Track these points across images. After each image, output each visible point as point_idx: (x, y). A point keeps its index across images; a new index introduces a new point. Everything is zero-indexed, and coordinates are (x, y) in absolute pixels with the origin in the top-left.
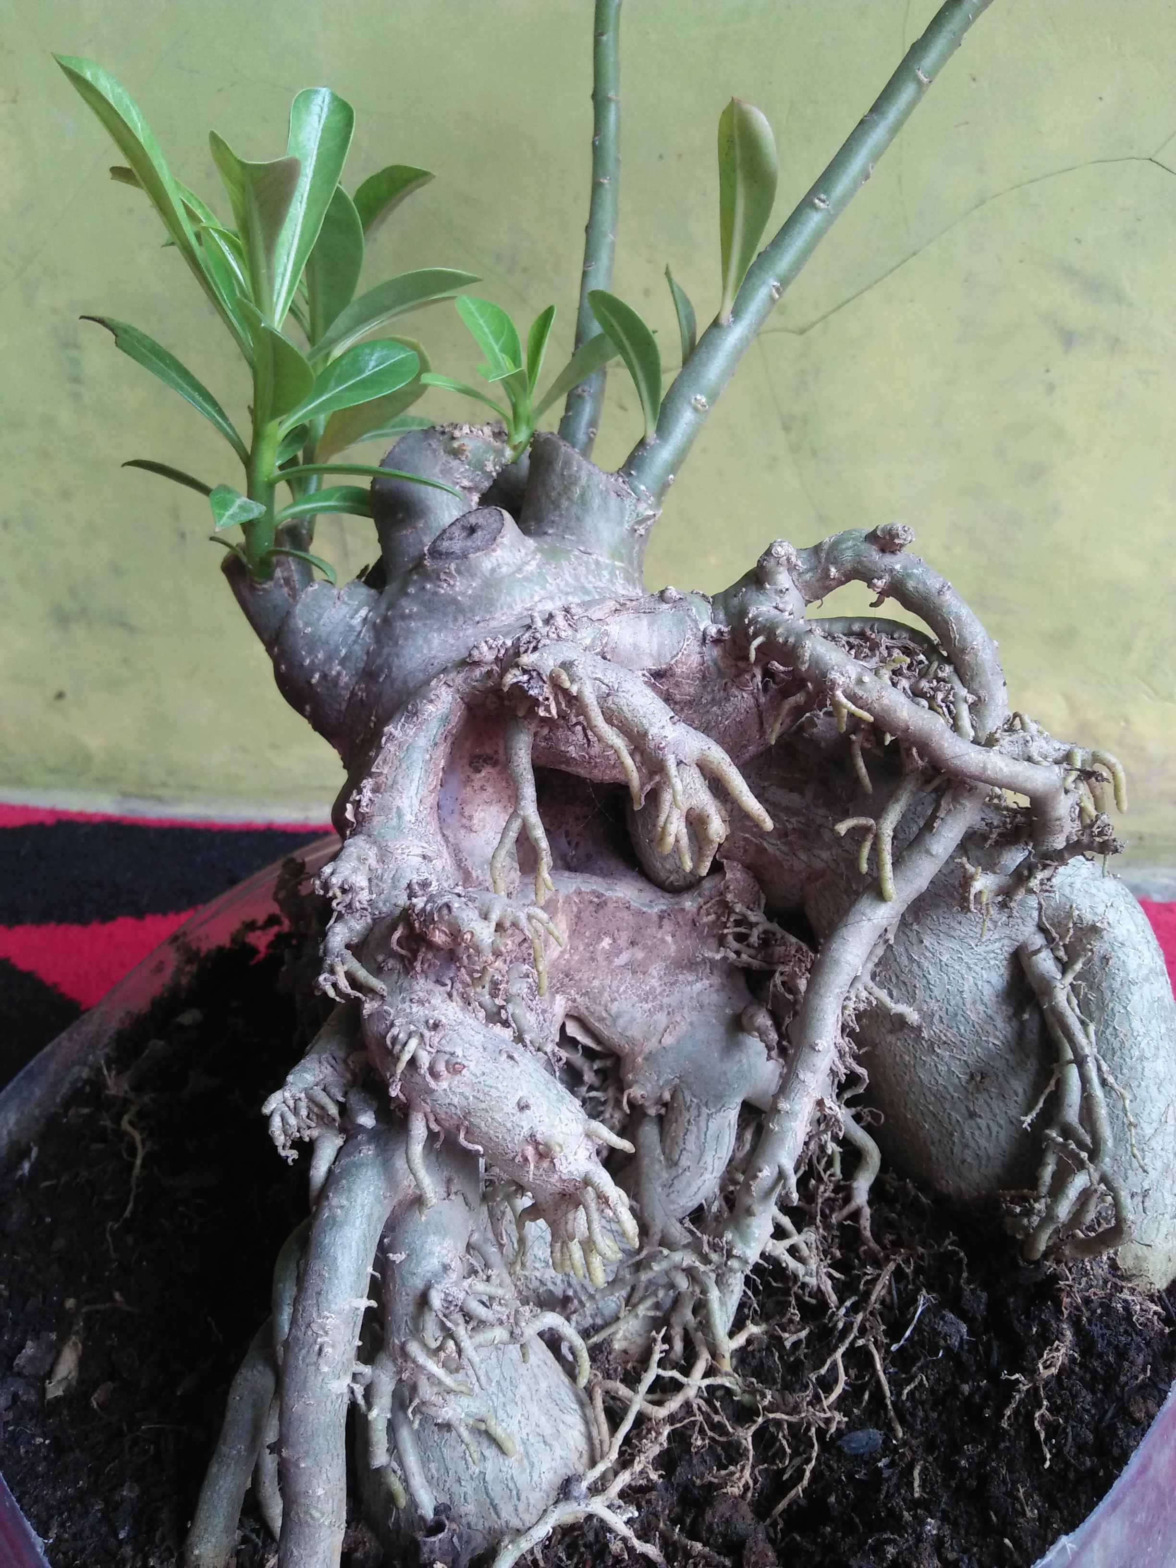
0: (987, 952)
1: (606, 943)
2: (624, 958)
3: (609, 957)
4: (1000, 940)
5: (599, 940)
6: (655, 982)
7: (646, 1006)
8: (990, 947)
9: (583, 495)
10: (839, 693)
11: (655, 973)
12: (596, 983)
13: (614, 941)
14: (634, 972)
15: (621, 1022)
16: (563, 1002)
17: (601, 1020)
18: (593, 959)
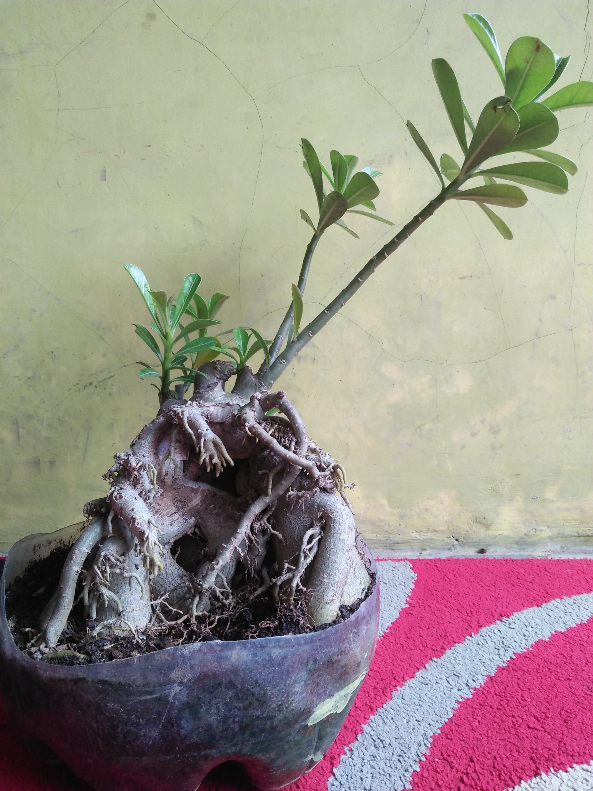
0: (304, 521)
1: (212, 506)
2: (216, 511)
3: (211, 510)
4: (307, 517)
5: (211, 505)
6: (222, 520)
7: (216, 525)
8: (305, 519)
9: (246, 383)
10: (247, 428)
11: (222, 517)
12: (205, 516)
13: (215, 506)
14: (217, 515)
15: (208, 528)
16: (194, 520)
17: (204, 527)
18: (206, 509)
